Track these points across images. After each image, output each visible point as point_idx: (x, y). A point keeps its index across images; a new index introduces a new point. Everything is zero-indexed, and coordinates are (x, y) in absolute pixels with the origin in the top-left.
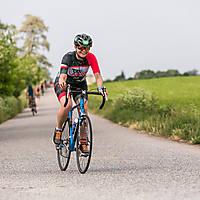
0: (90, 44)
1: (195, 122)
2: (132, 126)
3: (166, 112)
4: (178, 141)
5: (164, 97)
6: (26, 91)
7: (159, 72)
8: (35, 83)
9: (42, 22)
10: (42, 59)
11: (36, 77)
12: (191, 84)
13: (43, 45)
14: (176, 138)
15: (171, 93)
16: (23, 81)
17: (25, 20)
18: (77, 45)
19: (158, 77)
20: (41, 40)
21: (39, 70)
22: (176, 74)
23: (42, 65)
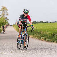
0: (28, 12)
1: (47, 35)
2: (30, 36)
3: (40, 33)
4: (43, 40)
5: (39, 29)
6: (2, 27)
7: (38, 22)
8: (4, 25)
9: (6, 8)
10: (6, 18)
11: (5, 23)
12: (47, 25)
13: (6, 14)
14: (42, 40)
15: (41, 27)
16: (1, 24)
17: (2, 7)
18: (24, 12)
19: (37, 23)
20: (6, 13)
21: (5, 21)
22: (43, 22)
23: (6, 20)
